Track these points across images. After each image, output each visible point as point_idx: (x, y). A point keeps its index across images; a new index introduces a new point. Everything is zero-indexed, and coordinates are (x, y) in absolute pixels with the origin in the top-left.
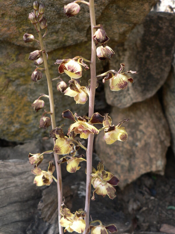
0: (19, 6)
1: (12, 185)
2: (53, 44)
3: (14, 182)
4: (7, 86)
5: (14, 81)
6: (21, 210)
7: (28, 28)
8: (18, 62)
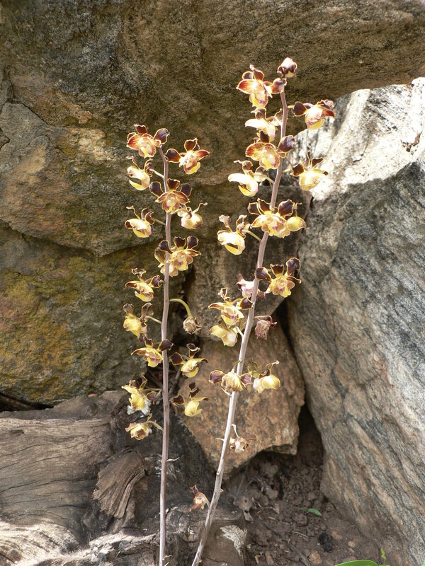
0: (73, 195)
1: (54, 455)
2: (115, 243)
3: (56, 451)
4: (37, 307)
5: (48, 299)
6: (71, 492)
7: (80, 222)
8: (58, 270)
